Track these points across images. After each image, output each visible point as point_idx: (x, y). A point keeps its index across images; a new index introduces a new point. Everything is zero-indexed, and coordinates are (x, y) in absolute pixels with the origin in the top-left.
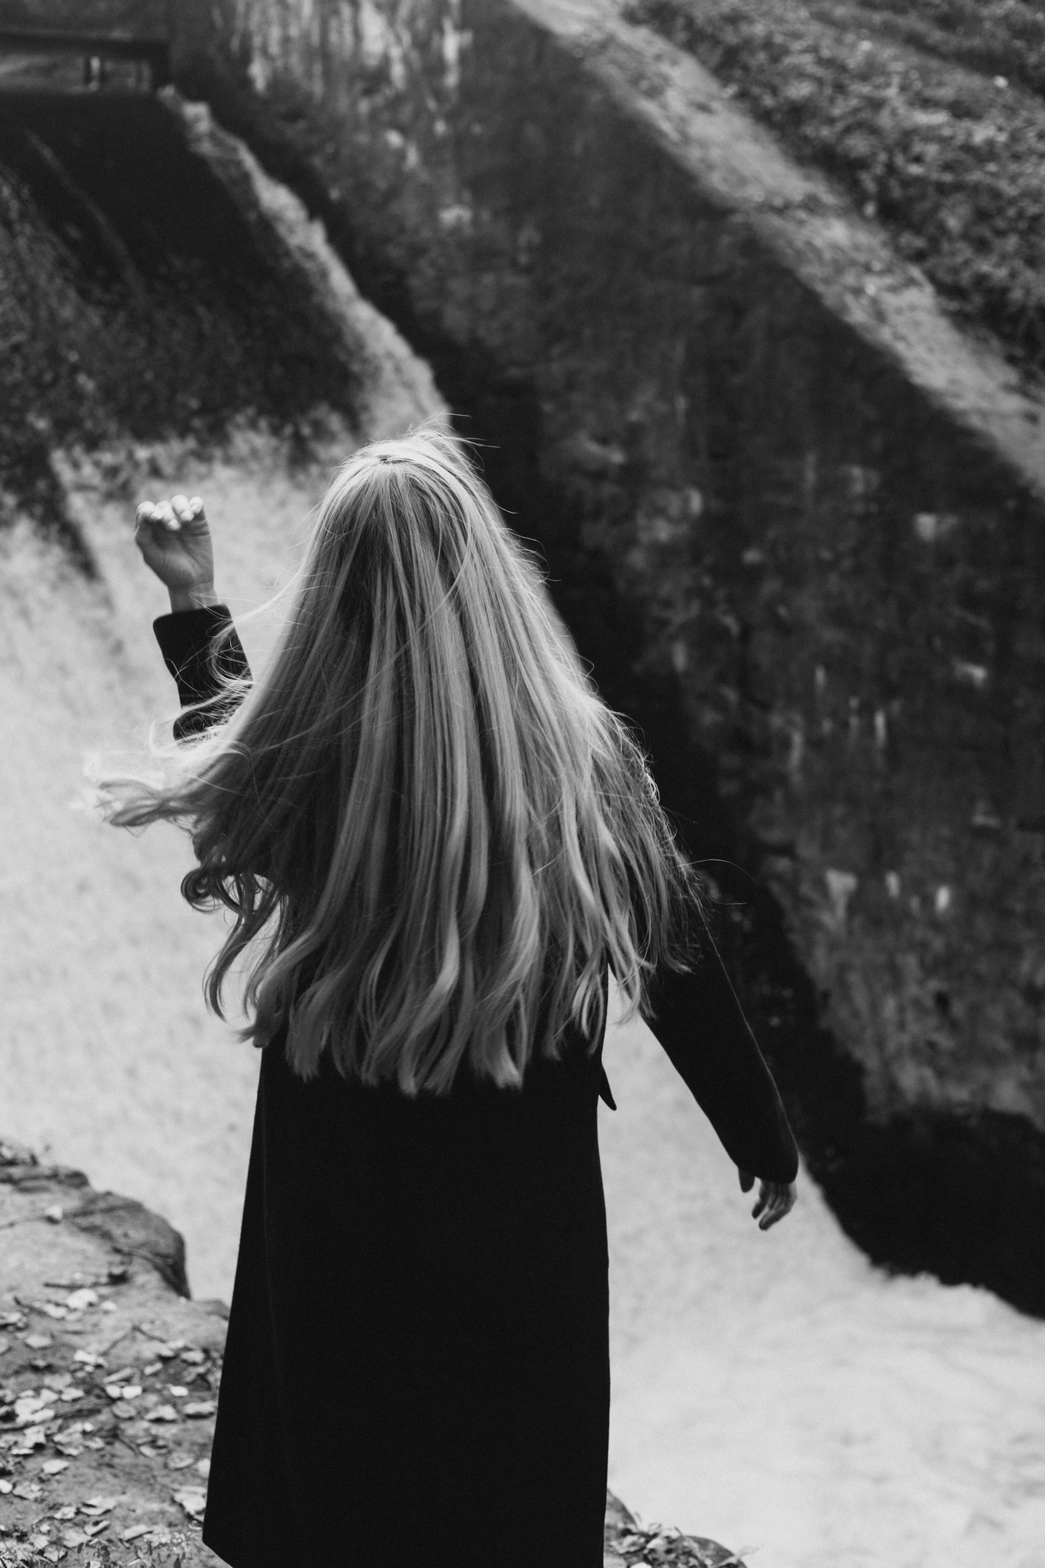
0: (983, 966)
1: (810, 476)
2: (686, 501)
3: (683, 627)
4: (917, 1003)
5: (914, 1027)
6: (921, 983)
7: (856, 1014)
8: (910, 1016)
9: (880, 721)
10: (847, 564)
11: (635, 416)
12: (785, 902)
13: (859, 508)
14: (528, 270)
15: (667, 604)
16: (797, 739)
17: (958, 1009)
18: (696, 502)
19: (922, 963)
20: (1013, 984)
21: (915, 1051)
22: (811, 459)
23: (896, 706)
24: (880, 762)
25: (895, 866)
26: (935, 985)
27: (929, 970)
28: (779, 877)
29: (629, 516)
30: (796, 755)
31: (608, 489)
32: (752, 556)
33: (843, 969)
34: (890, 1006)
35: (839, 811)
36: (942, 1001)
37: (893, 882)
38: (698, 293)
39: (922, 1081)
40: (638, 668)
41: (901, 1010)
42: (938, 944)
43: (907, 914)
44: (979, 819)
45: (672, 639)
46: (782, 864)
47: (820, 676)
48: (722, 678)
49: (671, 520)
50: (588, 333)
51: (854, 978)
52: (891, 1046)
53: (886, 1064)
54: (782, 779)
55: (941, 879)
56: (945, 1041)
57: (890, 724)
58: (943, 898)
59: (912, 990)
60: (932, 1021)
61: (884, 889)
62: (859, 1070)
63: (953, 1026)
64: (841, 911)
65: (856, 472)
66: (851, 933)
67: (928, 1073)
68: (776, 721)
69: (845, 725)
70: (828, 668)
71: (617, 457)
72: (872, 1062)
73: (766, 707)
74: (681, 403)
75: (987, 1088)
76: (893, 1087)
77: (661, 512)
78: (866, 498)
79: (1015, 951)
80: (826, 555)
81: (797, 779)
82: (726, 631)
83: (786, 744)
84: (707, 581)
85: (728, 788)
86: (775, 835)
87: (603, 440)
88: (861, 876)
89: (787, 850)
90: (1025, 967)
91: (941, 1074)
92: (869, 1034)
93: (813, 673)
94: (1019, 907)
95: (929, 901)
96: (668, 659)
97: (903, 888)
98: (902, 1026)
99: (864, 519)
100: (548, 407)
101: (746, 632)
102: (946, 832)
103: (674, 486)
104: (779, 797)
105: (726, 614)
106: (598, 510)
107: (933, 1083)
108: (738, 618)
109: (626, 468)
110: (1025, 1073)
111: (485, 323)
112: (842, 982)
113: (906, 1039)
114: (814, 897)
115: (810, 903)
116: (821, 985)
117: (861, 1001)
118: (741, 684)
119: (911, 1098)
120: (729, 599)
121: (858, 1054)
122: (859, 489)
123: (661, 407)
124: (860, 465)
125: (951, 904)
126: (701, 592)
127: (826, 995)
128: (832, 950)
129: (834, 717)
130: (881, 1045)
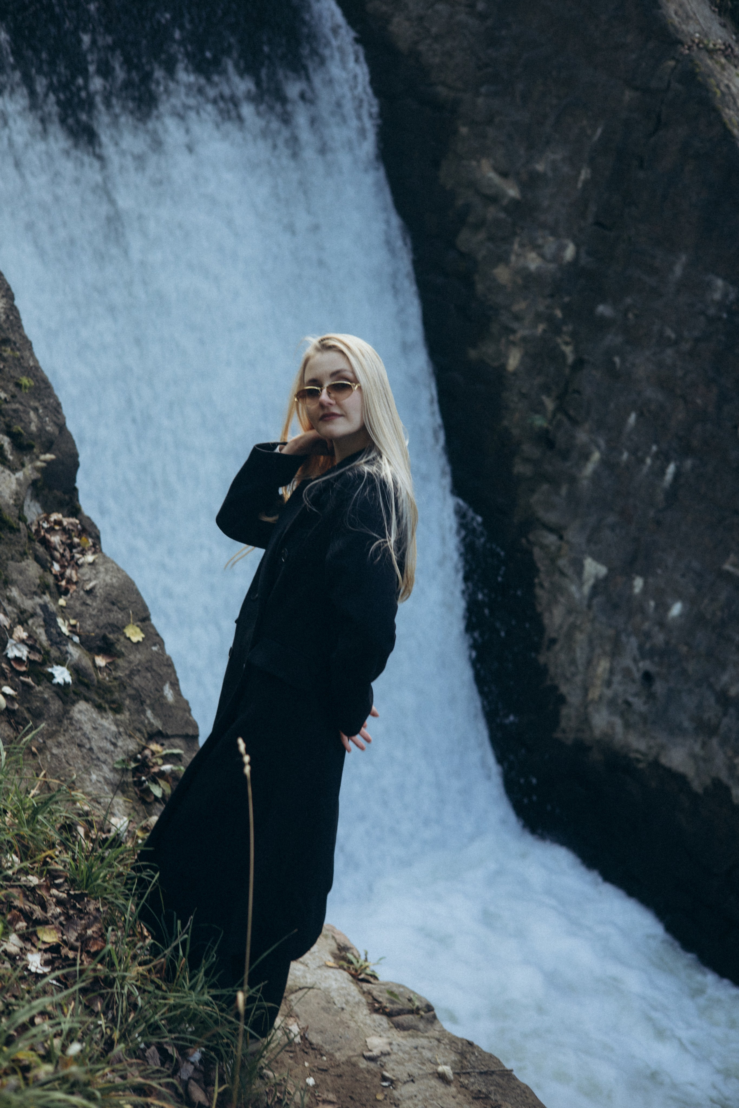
0: (691, 667)
1: (678, 270)
2: (562, 248)
3: (524, 339)
4: (627, 672)
5: (617, 687)
6: (635, 661)
7: (573, 662)
8: (617, 678)
9: (671, 469)
10: (686, 346)
11: (540, 167)
12: (542, 565)
13: (712, 311)
14: (482, 17)
15: (517, 318)
16: (596, 456)
17: (659, 687)
18: (570, 252)
19: (641, 647)
20: (711, 686)
21: (612, 703)
22: (684, 258)
23: (689, 463)
24: (660, 497)
25: (644, 574)
26: (645, 665)
27: (644, 653)
28: (543, 547)
29: (506, 240)
30: (589, 468)
31: (492, 212)
32: (602, 309)
33: (574, 627)
34: (603, 665)
35: (611, 519)
36: (648, 677)
37: (638, 583)
38: (628, 95)
39: (612, 725)
40: (473, 354)
41: (612, 672)
42: (660, 638)
43: (642, 610)
44: (727, 567)
45: (514, 343)
46: (551, 539)
47: (632, 418)
48: (546, 389)
49: (542, 256)
50: (520, 87)
51: (580, 637)
52: (594, 694)
53: (585, 704)
54: (573, 480)
55: (679, 596)
56: (639, 704)
57: (677, 475)
58: (676, 609)
59: (627, 662)
60: (634, 688)
61: (632, 587)
62: (562, 700)
63: (651, 697)
64: (586, 589)
65: (720, 283)
66: (589, 607)
67: (618, 722)
68: (582, 436)
69: (642, 461)
70: (641, 415)
71: (513, 192)
72: (574, 699)
73: (575, 423)
74: (585, 174)
75: (663, 747)
76: (586, 720)
77: (537, 248)
78: (721, 306)
79: (723, 667)
80: (670, 333)
81: (585, 483)
82: (563, 355)
83: (586, 457)
84: (559, 313)
85: (520, 468)
86: (552, 518)
87: (504, 175)
88: (610, 570)
89: (558, 531)
90: (725, 678)
91: (627, 725)
92: (578, 679)
93: (629, 415)
95: (664, 607)
96: (503, 356)
97: (645, 590)
98: (608, 684)
99: (712, 320)
100: (464, 130)
101: (579, 363)
102: (696, 565)
103: (554, 232)
104: (564, 490)
105: (567, 344)
106: (480, 225)
107: (619, 728)
108: (576, 351)
109: (515, 203)
110: (697, 748)
111: (428, 41)
112: (570, 636)
113: (609, 693)
114: (569, 571)
115: (562, 574)
116: (551, 633)
117: (580, 655)
118: (561, 399)
119: (597, 733)
120: (574, 335)
121: (564, 689)
122: (717, 296)
123: (566, 169)
124: (725, 279)
125: (681, 615)
126: (550, 319)
127: (553, 641)
128: (570, 612)
129: (633, 452)
130: (586, 690)
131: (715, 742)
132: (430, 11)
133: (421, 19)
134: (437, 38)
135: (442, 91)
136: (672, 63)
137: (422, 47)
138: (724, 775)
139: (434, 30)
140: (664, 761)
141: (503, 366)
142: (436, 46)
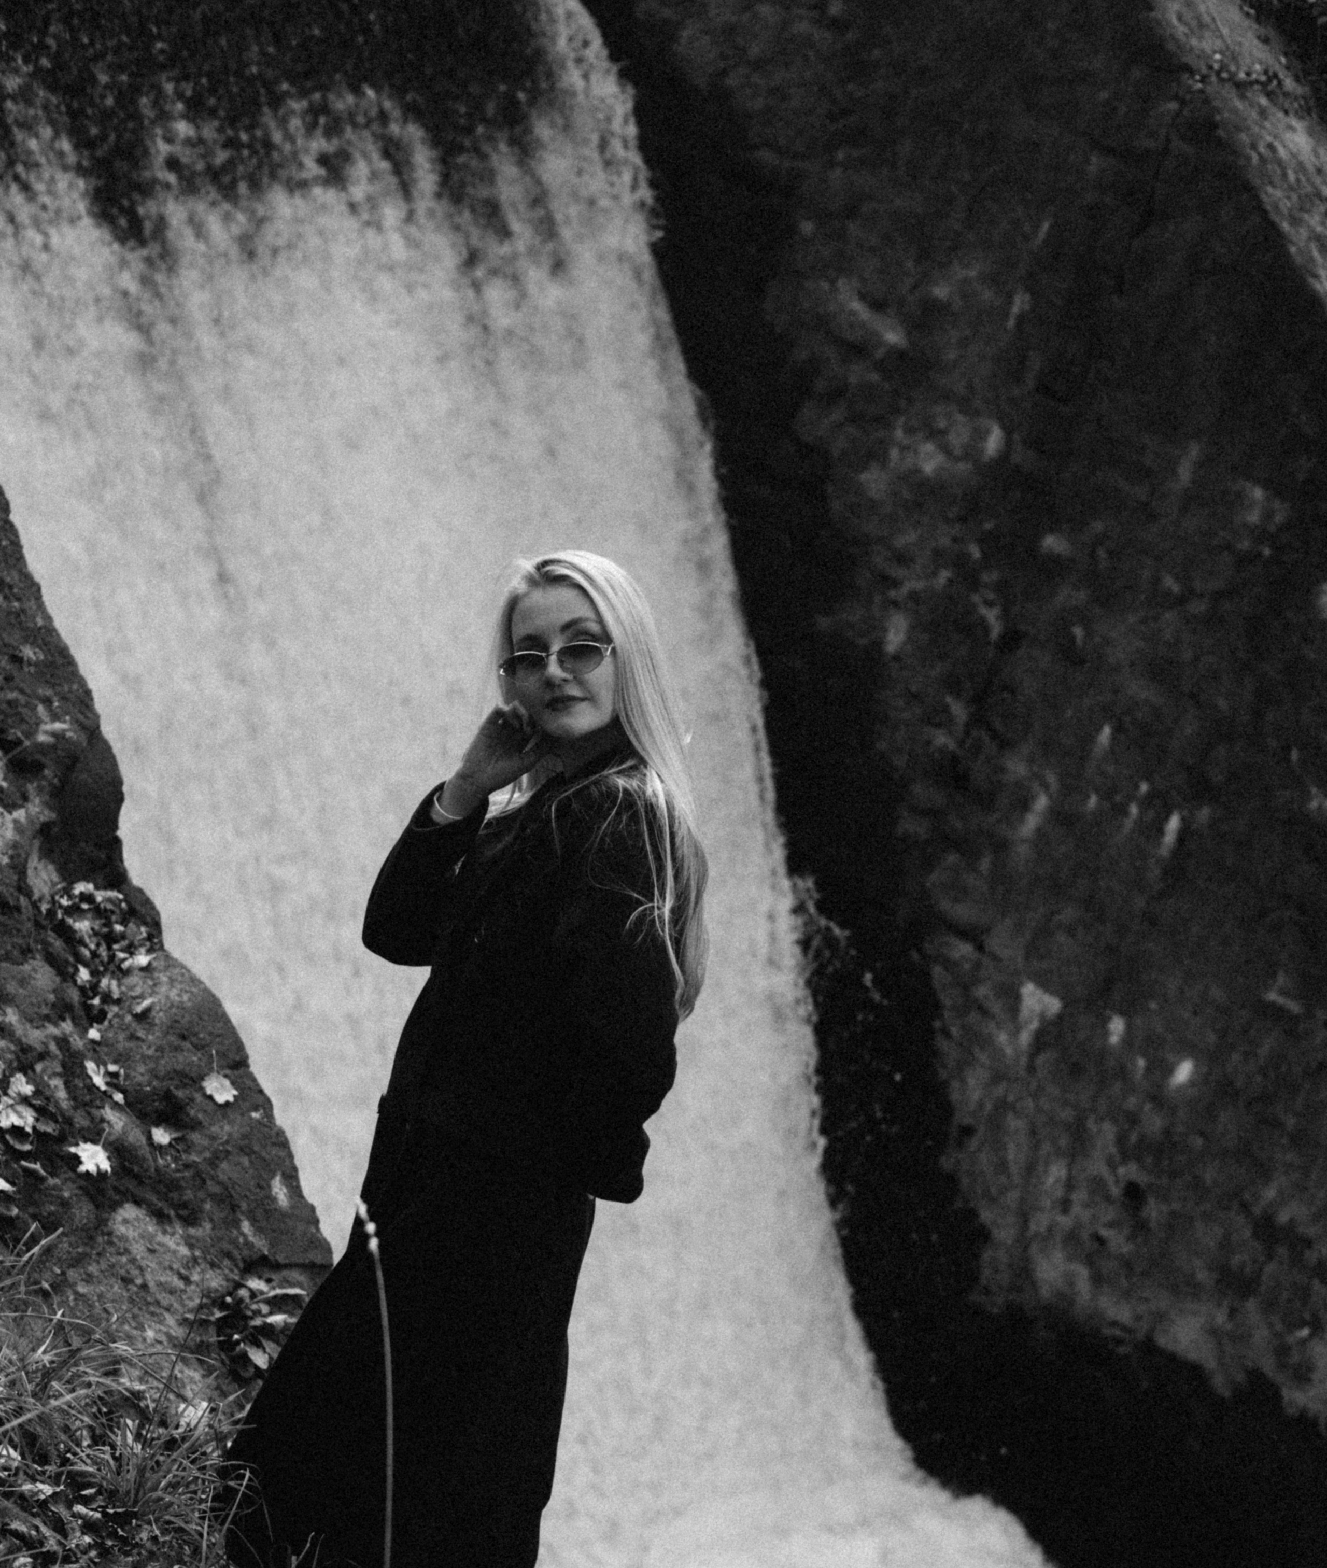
0: (1209, 1175)
1: (1185, 473)
2: (981, 435)
3: (914, 596)
4: (1097, 1186)
5: (1080, 1211)
6: (1112, 1165)
7: (1002, 1166)
8: (1079, 1196)
9: (1174, 823)
10: (1198, 607)
11: (941, 292)
12: (947, 997)
13: (1245, 545)
14: (837, 25)
15: (902, 558)
16: (1042, 803)
17: (1154, 1210)
18: (994, 442)
19: (1121, 1140)
20: (1245, 1207)
21: (1071, 1238)
22: (1194, 451)
23: (1204, 814)
24: (1154, 872)
25: (1126, 1010)
26: (1130, 1171)
27: (1126, 1152)
28: (949, 965)
29: (882, 421)
30: (1031, 823)
31: (857, 373)
32: (1052, 543)
33: (1002, 1106)
34: (1056, 1172)
35: (1069, 914)
36: (1133, 1193)
37: (1117, 1026)
38: (1096, 163)
39: (1070, 1279)
40: (823, 623)
41: (1070, 1185)
42: (1154, 1123)
43: (1123, 1073)
44: (1272, 996)
45: (896, 604)
46: (963, 950)
47: (1105, 735)
48: (953, 685)
49: (946, 449)
50: (906, 147)
51: (1014, 1123)
52: (1039, 1223)
53: (1024, 1241)
54: (1001, 847)
55: (1188, 1049)
56: (1119, 1241)
57: (1184, 835)
58: (1184, 1072)
59: (1097, 1166)
60: (1110, 1213)
61: (1106, 1034)
62: (983, 1235)
63: (1140, 1227)
64: (1025, 1038)
65: (1258, 493)
66: (1031, 1069)
67: (1083, 1272)
68: (1016, 768)
69: (1122, 811)
70: (1118, 730)
71: (893, 337)
72: (1005, 1234)
73: (1005, 744)
74: (1020, 303)
75: (1160, 1317)
76: (1025, 1271)
77: (936, 434)
78: (1260, 535)
79: (1265, 1172)
80: (1170, 583)
81: (1023, 851)
82: (983, 624)
83: (1024, 804)
84: (975, 552)
85: (908, 826)
86: (963, 912)
87: (878, 305)
88: (1068, 1002)
89: (975, 936)
90: (1270, 1193)
91: (1097, 1279)
92: (1012, 1197)
93: (1099, 730)
94: (1291, 1122)
95: (1162, 1069)
96: (877, 628)
97: (1128, 1039)
98: (1065, 1205)
99: (1244, 560)
100: (807, 227)
101: (1012, 638)
102: (1217, 993)
103: (966, 406)
104: (985, 864)
105: (989, 604)
106: (837, 394)
107: (1083, 1286)
108: (1005, 614)
109: (901, 355)
110: (1221, 1318)
111: (741, 70)
112: (996, 1124)
113: (1065, 1222)
114: (996, 1007)
115: (983, 1011)
116: (962, 1118)
117: (1015, 1154)
118: (978, 701)
119: (1045, 1293)
120: (1002, 587)
121: (986, 1216)
122: (1253, 518)
123: (987, 295)
124: (1266, 484)
125: (1192, 1083)
126: (960, 562)
127: (968, 1131)
128: (997, 1077)
129: (1107, 794)
130: (1024, 1218)
131: (1251, 1305)
132: (745, 17)
133: (730, 30)
134: (758, 65)
135: (766, 156)
136: (1173, 106)
137: (731, 81)
138: (1268, 1365)
139: (755, 50)
140: (1162, 1341)
141: (878, 645)
142: (756, 79)
